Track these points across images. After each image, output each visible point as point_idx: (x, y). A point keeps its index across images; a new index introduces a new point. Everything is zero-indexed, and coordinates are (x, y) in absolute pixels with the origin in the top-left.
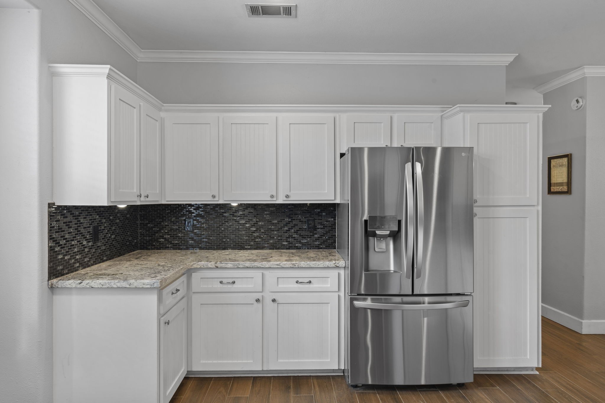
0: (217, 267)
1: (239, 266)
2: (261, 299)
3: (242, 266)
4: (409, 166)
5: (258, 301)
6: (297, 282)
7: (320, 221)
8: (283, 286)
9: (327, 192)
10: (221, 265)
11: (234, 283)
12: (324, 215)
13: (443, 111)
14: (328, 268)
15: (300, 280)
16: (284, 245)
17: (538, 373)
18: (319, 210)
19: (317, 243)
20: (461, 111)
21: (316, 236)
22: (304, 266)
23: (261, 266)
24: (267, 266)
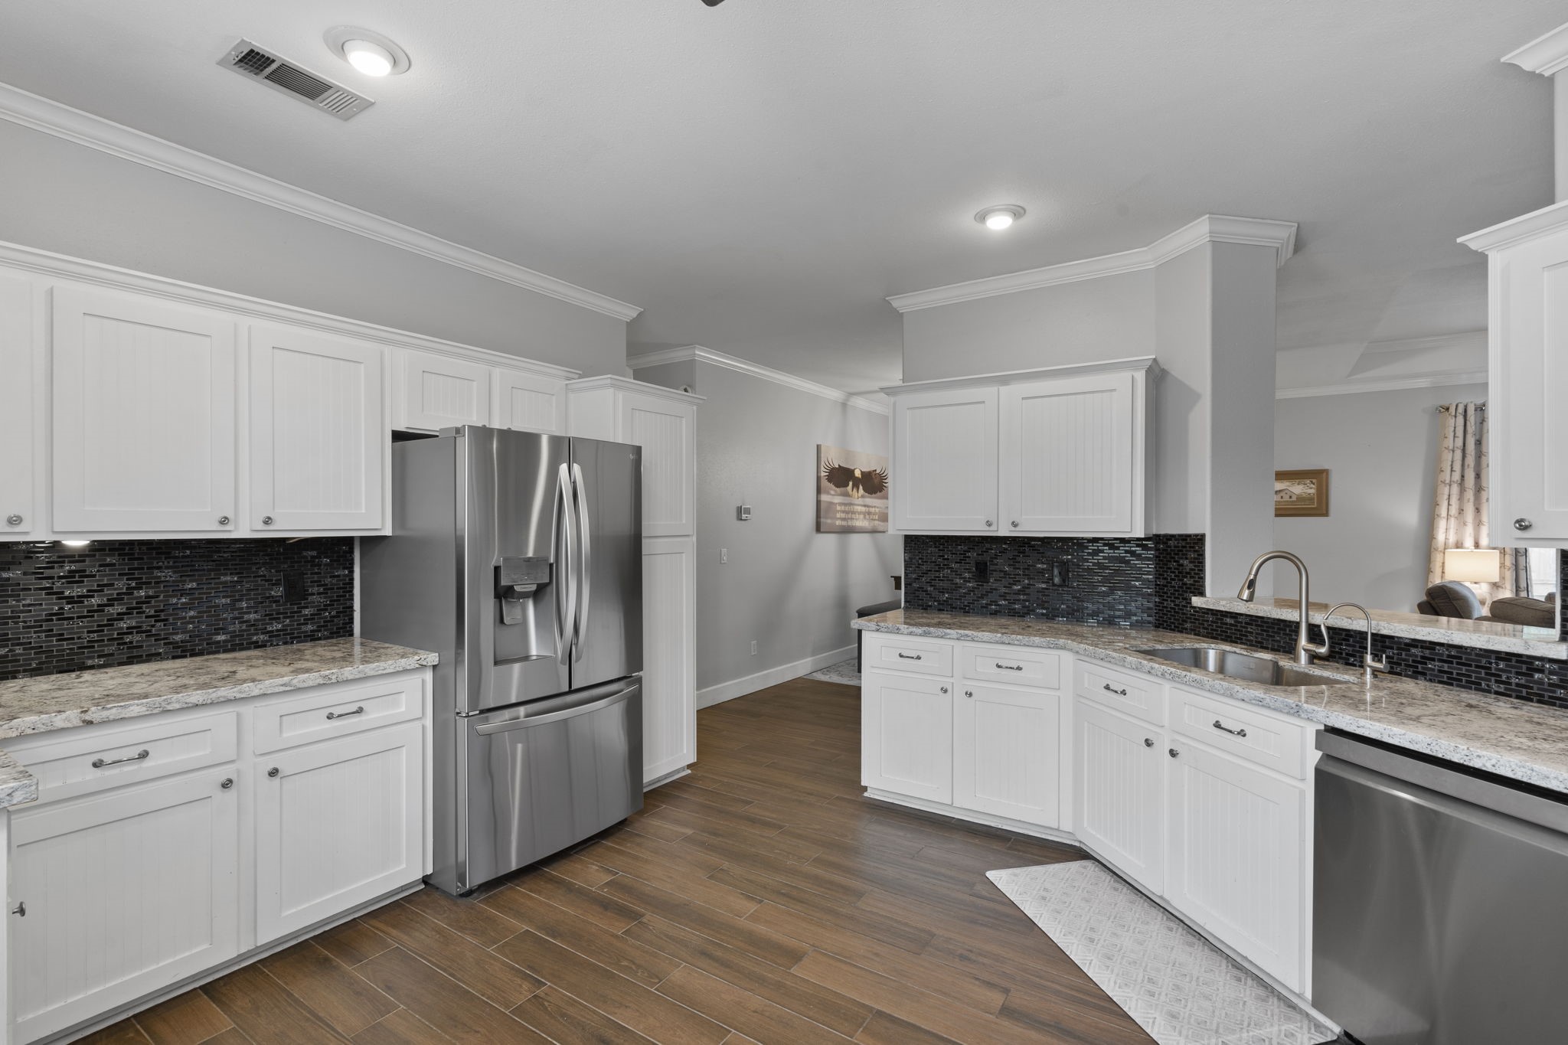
0: (90, 723)
1: (169, 707)
2: (234, 777)
3: (177, 706)
4: (564, 467)
5: (227, 784)
6: (330, 717)
7: (316, 578)
8: (294, 732)
9: (363, 511)
10: (105, 714)
11: (144, 755)
12: (326, 565)
13: (569, 379)
14: (405, 671)
15: (337, 711)
16: (219, 642)
17: (690, 772)
18: (314, 553)
19: (310, 627)
20: (612, 386)
21: (306, 612)
22: (350, 677)
23: (239, 696)
24: (256, 692)
